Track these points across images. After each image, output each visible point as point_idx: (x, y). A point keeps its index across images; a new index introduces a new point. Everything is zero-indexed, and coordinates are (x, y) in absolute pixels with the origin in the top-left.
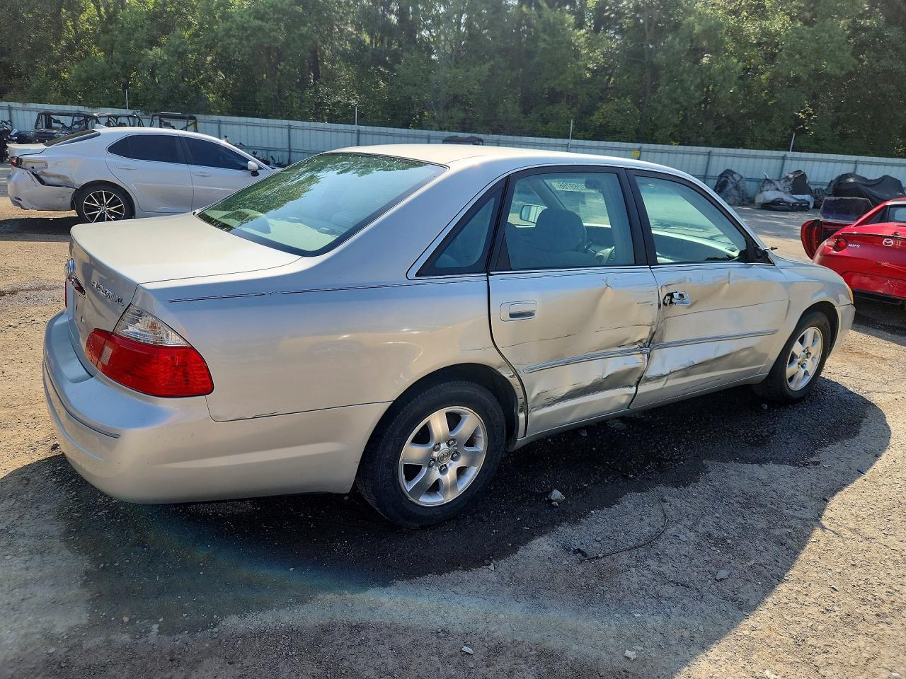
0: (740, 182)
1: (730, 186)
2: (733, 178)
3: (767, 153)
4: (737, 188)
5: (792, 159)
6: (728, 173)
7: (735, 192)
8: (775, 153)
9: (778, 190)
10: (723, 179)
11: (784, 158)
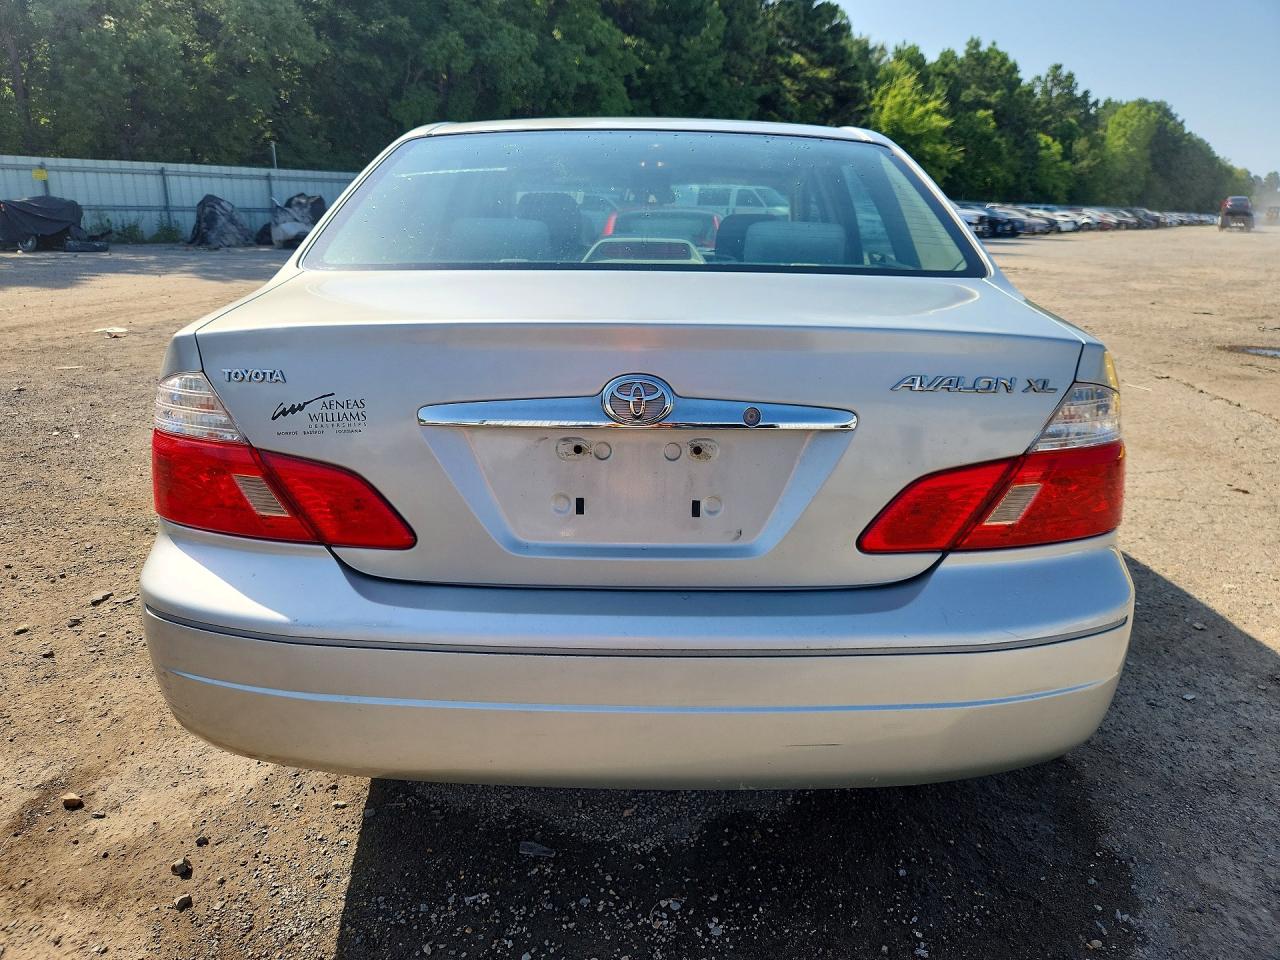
0: (234, 213)
1: (222, 220)
2: (222, 208)
3: (245, 170)
4: (232, 221)
5: (281, 179)
6: (209, 201)
7: (232, 228)
8: (255, 171)
9: (296, 220)
10: (207, 210)
11: (268, 178)
